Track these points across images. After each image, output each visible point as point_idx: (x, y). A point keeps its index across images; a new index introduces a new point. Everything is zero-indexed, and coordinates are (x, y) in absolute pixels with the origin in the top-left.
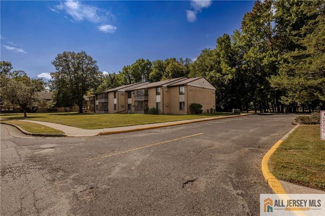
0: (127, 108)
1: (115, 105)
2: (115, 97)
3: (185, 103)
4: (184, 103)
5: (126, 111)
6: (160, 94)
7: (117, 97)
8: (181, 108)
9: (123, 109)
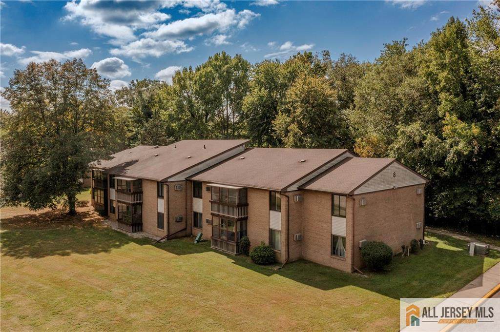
0: (191, 221)
1: (160, 216)
2: (160, 196)
3: (347, 240)
4: (344, 239)
5: (188, 231)
6: (279, 210)
7: (165, 194)
8: (334, 251)
9: (182, 226)
